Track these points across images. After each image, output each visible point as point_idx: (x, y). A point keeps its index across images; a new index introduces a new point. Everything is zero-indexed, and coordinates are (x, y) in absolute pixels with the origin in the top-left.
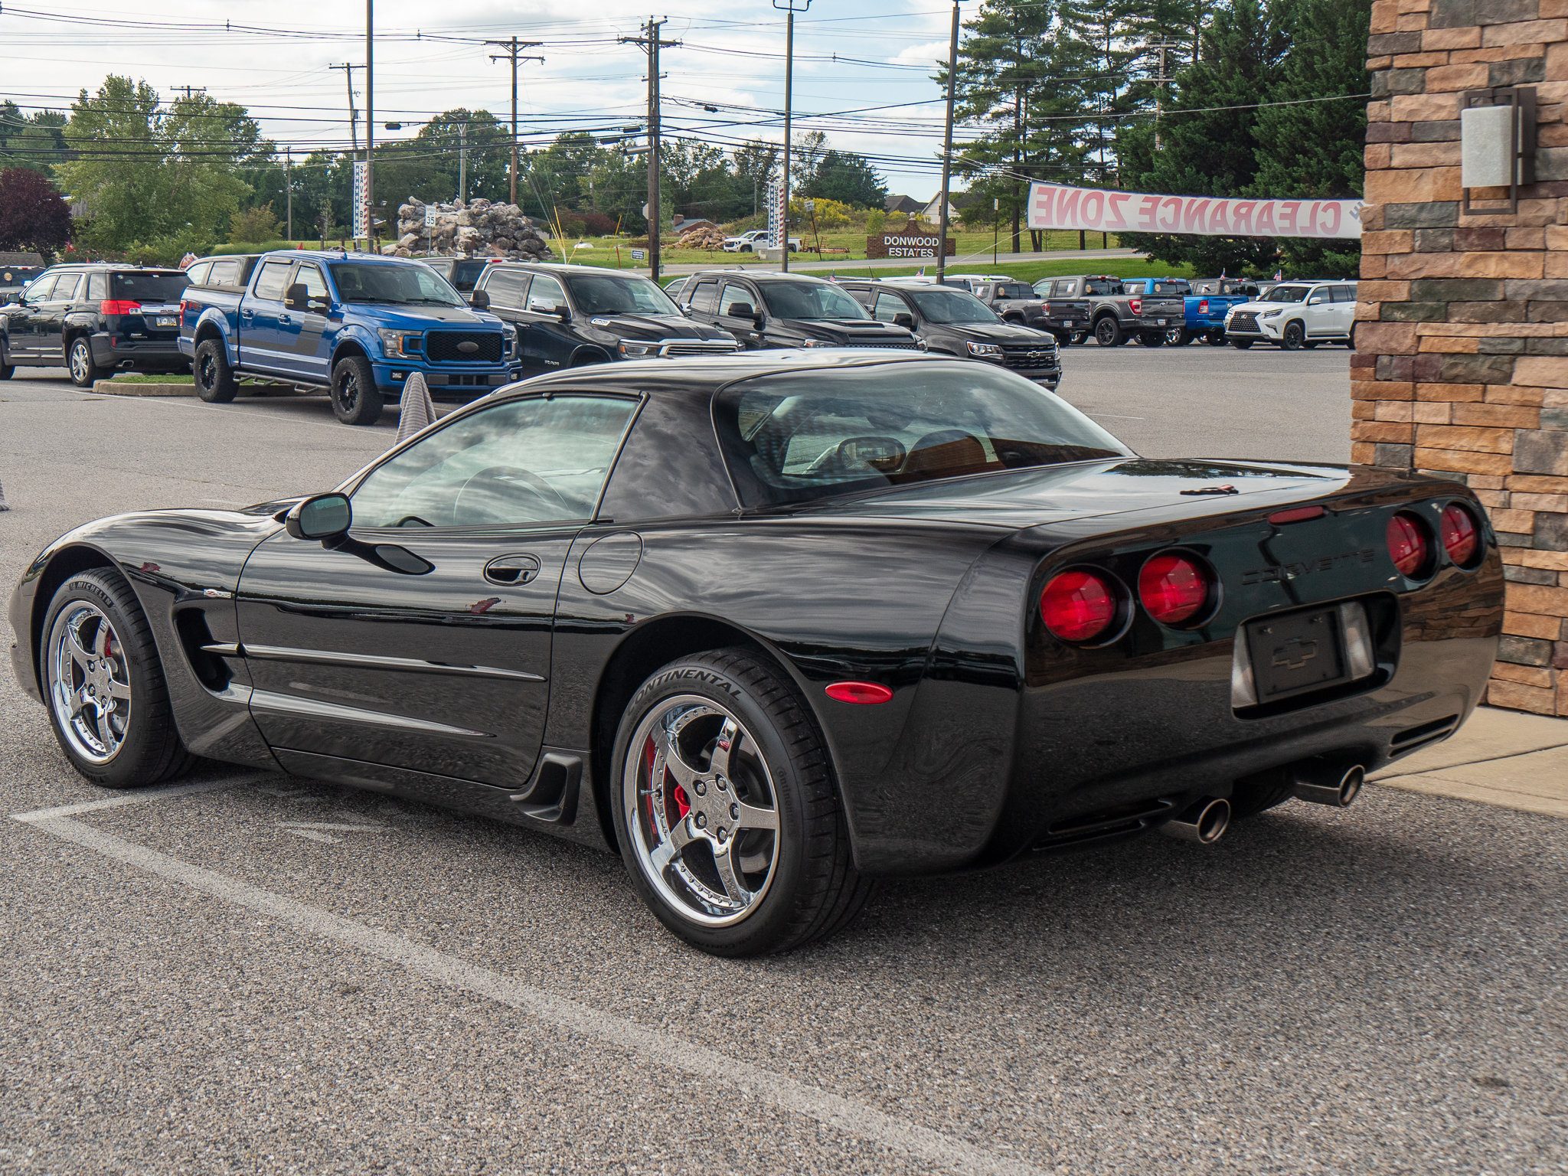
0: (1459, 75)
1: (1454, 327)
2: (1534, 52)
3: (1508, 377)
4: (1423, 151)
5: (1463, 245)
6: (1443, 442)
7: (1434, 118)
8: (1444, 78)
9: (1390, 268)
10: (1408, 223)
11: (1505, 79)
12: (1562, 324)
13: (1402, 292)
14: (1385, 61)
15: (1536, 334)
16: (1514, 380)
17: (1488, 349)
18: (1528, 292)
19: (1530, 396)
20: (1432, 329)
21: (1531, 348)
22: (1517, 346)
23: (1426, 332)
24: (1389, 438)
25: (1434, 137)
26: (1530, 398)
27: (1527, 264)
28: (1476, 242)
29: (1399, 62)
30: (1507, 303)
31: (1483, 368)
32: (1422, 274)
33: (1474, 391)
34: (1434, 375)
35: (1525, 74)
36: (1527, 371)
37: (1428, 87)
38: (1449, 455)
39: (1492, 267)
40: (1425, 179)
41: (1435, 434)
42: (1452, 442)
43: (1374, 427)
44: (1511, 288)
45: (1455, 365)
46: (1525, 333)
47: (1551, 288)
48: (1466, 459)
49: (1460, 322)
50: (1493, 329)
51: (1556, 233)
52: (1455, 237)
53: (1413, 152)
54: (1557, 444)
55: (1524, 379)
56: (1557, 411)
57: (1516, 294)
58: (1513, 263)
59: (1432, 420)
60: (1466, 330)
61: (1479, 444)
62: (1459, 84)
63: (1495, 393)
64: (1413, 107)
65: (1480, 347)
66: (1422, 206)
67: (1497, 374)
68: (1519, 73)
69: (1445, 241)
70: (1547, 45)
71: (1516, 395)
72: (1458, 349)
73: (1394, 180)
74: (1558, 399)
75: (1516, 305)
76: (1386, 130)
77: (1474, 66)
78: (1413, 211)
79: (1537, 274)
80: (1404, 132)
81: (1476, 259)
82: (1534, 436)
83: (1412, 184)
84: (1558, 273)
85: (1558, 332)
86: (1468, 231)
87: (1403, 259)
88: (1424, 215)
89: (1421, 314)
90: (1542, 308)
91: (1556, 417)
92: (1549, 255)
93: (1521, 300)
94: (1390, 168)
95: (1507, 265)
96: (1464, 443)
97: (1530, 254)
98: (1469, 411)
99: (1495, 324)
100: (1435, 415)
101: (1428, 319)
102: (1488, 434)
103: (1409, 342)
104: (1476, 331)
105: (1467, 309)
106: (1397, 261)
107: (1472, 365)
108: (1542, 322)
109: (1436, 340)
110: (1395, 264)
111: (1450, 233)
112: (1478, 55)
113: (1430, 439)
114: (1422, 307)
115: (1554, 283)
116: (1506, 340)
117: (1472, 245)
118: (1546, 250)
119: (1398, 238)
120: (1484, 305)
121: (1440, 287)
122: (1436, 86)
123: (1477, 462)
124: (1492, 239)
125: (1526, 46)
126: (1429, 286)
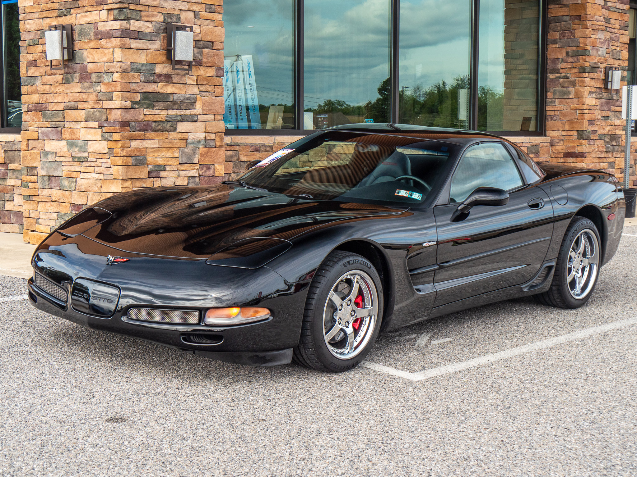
0: (153, 16)
1: (156, 111)
2: (177, 12)
3: (176, 129)
4: (143, 43)
5: (158, 80)
6: (156, 155)
7: (146, 31)
8: (148, 16)
9: (132, 88)
10: (138, 71)
11: (169, 20)
12: (193, 110)
13: (138, 98)
14: (126, 5)
15: (185, 114)
16: (178, 130)
17: (170, 119)
18: (182, 99)
19: (184, 136)
20: (149, 111)
21: (184, 118)
22: (179, 118)
23: (147, 113)
24: (138, 154)
25: (147, 38)
26: (185, 137)
27: (180, 89)
28: (164, 79)
29: (132, 7)
30: (174, 103)
31: (168, 126)
32: (144, 90)
33: (165, 135)
34: (151, 129)
35: (176, 20)
36: (182, 127)
37: (143, 18)
38: (158, 159)
39: (169, 89)
40: (143, 54)
41: (153, 152)
42: (159, 154)
43: (132, 150)
44: (176, 97)
45: (158, 125)
46: (182, 113)
47: (189, 97)
48: (164, 160)
49: (159, 109)
50: (171, 112)
51: (189, 78)
52: (155, 77)
53: (139, 43)
54: (194, 153)
55: (182, 130)
56: (193, 141)
57: (177, 99)
58: (176, 88)
59: (152, 147)
60: (160, 112)
61: (168, 154)
62: (153, 19)
63: (172, 135)
64: (140, 26)
65: (166, 118)
66: (143, 64)
67: (172, 128)
68: (174, 19)
69: (152, 78)
70: (181, 10)
71: (180, 136)
72: (160, 119)
73: (132, 53)
74: (193, 137)
75: (177, 103)
76: (128, 33)
77: (157, 14)
78: (140, 66)
79: (183, 92)
80: (136, 35)
81: (164, 85)
82: (186, 150)
83: (138, 55)
84: (189, 92)
85: (192, 113)
86: (159, 75)
87: (136, 84)
88: (144, 68)
89: (145, 106)
90: (185, 104)
91: (193, 143)
92: (187, 86)
93: (179, 101)
94: (131, 48)
95: (174, 89)
96: (163, 154)
97: (181, 85)
98: (164, 142)
99: (171, 110)
100: (153, 145)
101: (147, 108)
102: (171, 150)
103: (142, 116)
104: (164, 112)
105: (161, 104)
106: (134, 85)
107: (164, 125)
108: (186, 109)
109: (152, 116)
110: (134, 86)
111: (153, 76)
112: (159, 10)
113: (151, 154)
114: (145, 103)
115: (189, 96)
116: (175, 116)
117: (162, 80)
118: (186, 84)
119: (136, 76)
120: (167, 103)
121: (150, 96)
122: (146, 19)
123: (168, 161)
124: (167, 79)
125: (175, 9)
126: (146, 95)
